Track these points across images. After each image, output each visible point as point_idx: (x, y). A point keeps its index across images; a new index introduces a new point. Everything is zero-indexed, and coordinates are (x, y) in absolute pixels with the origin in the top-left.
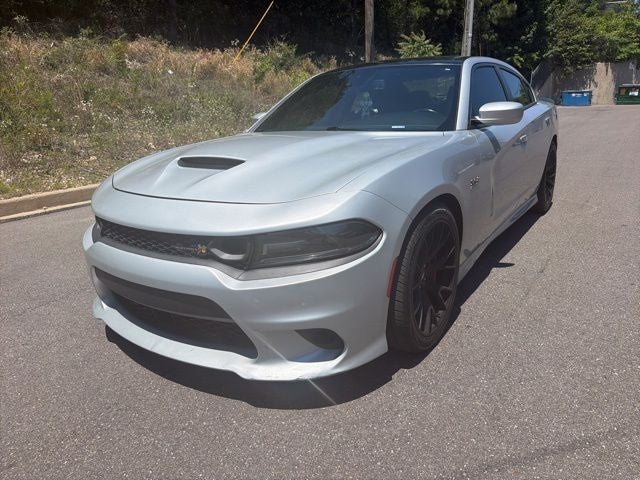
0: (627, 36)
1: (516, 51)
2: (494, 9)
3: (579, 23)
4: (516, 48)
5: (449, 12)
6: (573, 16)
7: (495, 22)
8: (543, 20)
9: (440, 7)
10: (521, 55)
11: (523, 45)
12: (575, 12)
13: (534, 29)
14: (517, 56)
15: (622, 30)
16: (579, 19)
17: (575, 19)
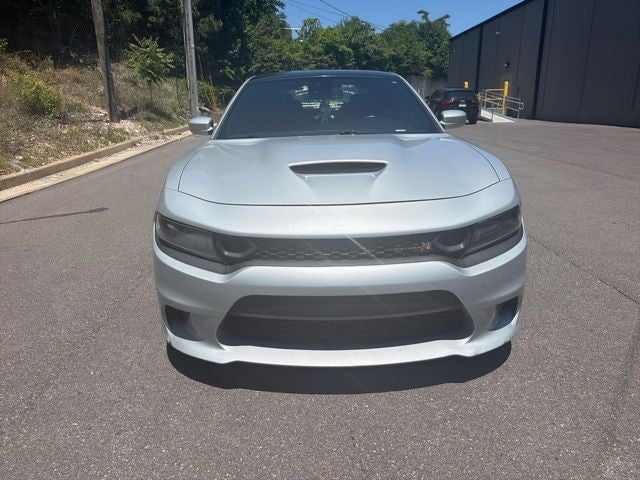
0: (307, 58)
1: (227, 64)
2: (203, 23)
3: (269, 44)
4: (226, 61)
5: (162, 20)
6: (265, 37)
7: (205, 36)
8: (244, 37)
9: (152, 14)
10: (232, 68)
11: (231, 59)
12: (265, 34)
13: (239, 45)
14: (228, 69)
15: (301, 52)
16: (269, 40)
17: (267, 40)
